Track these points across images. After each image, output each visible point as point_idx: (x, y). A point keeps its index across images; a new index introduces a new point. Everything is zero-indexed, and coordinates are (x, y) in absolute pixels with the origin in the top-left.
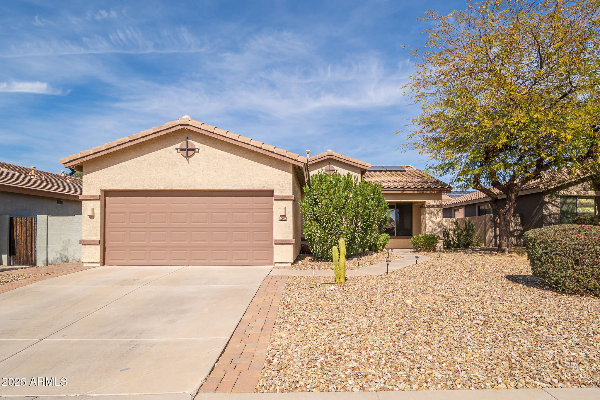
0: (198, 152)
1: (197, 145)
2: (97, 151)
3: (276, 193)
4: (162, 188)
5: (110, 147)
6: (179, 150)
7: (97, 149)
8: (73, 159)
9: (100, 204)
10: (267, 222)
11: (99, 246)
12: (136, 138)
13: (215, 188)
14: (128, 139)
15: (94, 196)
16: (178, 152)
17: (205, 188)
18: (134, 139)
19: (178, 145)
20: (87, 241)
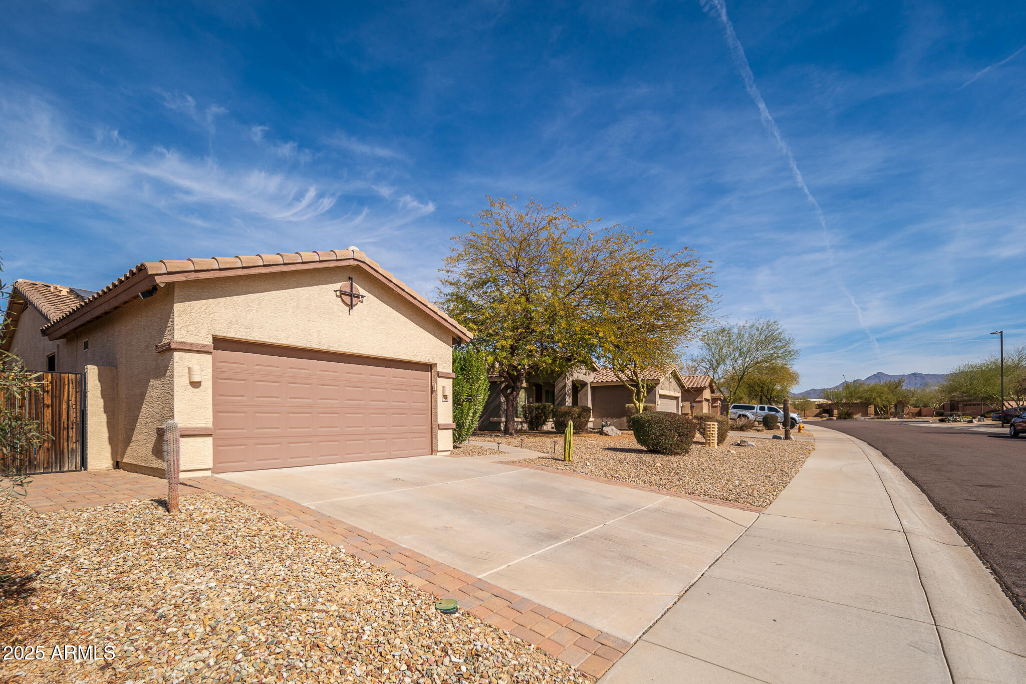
0: (361, 302)
1: (362, 292)
2: (228, 266)
3: (439, 369)
4: (315, 346)
5: (251, 265)
6: (338, 293)
7: (229, 263)
8: (178, 270)
9: (211, 361)
10: (424, 403)
11: (212, 438)
12: (294, 262)
13: (381, 355)
14: (281, 261)
15: (202, 345)
16: (337, 296)
17: (370, 354)
18: (291, 262)
19: (338, 286)
20: (189, 429)
